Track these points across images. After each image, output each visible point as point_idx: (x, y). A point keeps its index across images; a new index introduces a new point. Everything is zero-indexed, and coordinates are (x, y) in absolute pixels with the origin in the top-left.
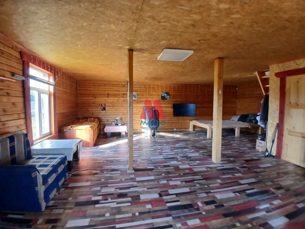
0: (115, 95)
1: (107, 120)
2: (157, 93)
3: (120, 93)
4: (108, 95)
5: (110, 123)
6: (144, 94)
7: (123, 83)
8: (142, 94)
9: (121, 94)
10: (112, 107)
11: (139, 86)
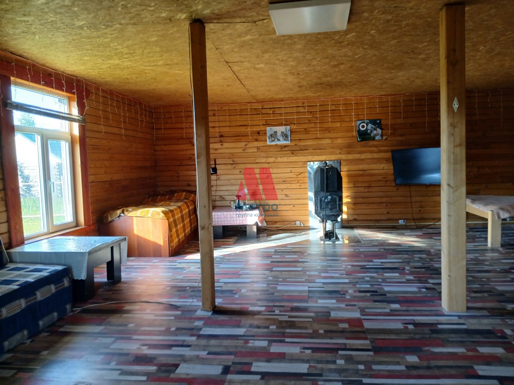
0: (238, 137)
1: (221, 196)
2: (344, 125)
3: (249, 129)
4: (222, 136)
5: (227, 203)
6: (310, 129)
7: (255, 106)
8: (306, 129)
9: (252, 133)
10: (230, 166)
11: (295, 110)
